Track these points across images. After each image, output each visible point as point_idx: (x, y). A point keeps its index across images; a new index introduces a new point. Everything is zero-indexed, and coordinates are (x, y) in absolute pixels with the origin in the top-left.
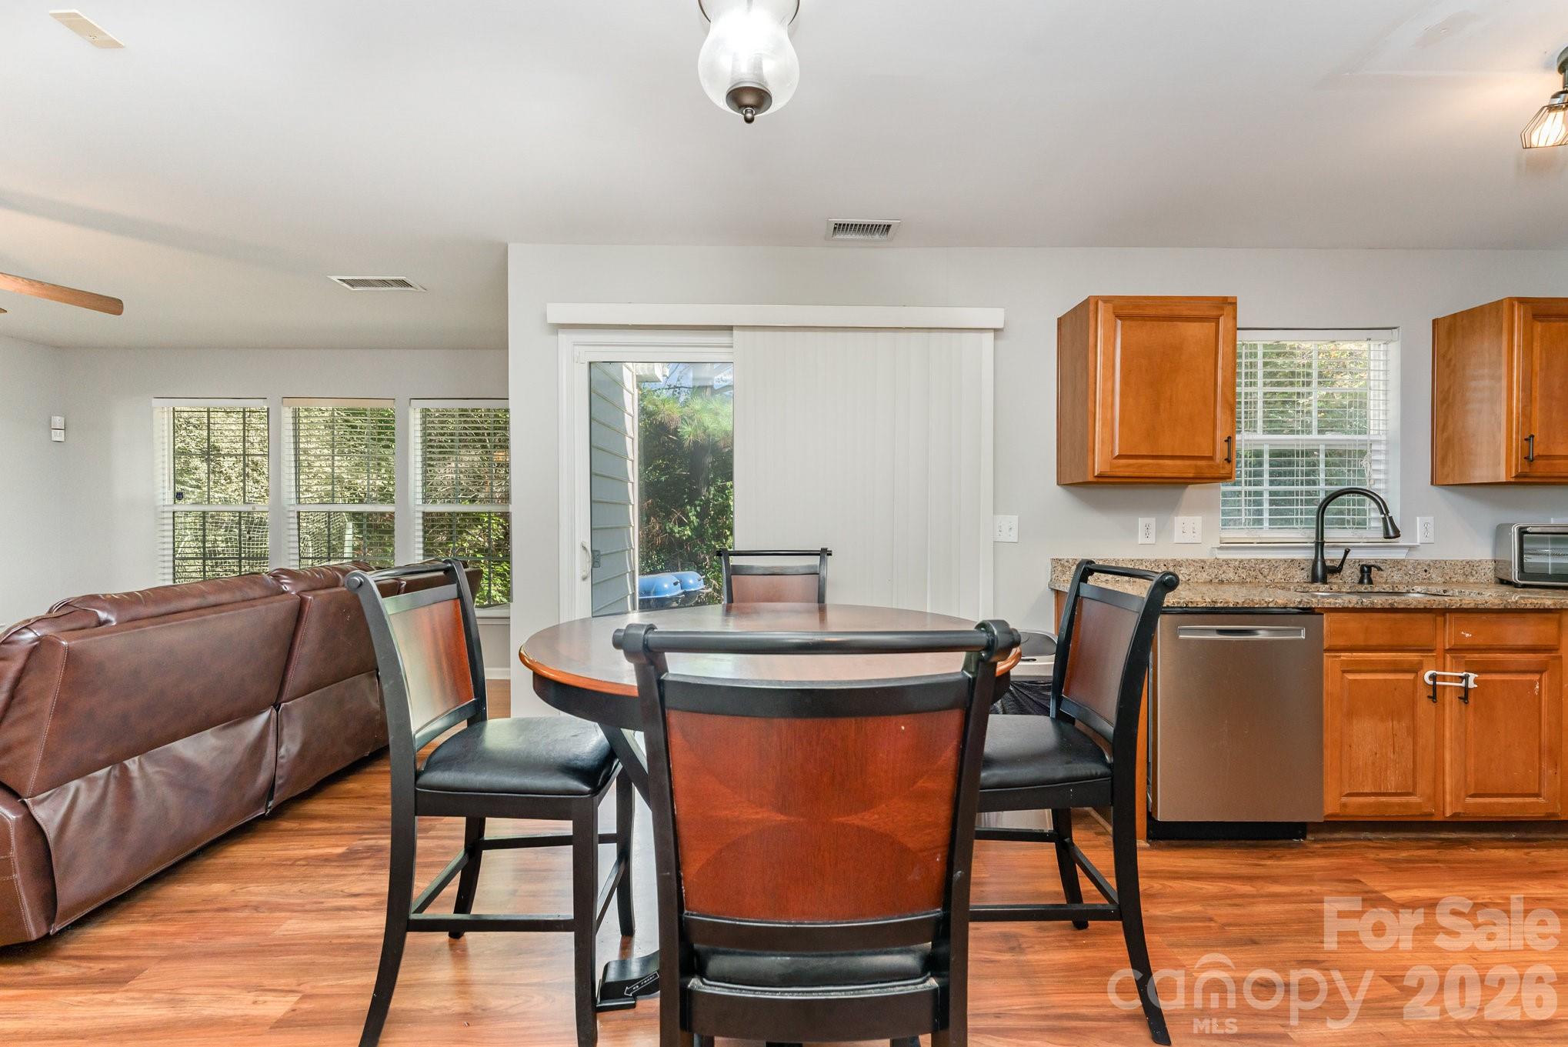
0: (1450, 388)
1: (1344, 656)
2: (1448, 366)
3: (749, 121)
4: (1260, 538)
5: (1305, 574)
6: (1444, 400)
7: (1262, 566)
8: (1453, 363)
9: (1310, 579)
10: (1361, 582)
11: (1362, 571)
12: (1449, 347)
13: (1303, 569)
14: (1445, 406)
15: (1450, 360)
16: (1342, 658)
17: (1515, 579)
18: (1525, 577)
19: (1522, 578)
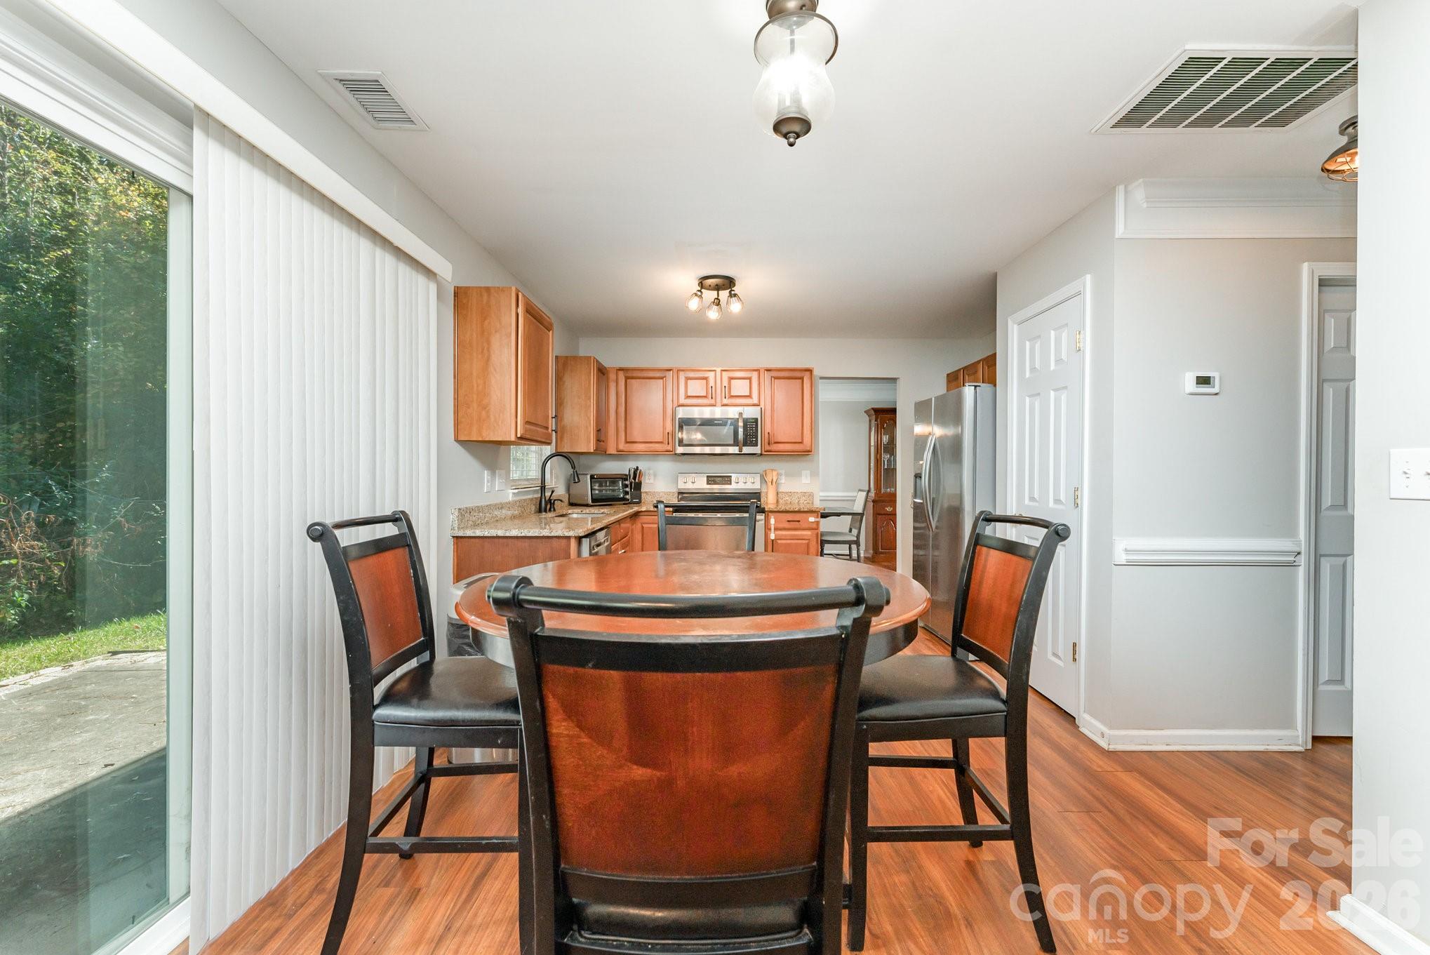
0: (565, 397)
2: (564, 384)
3: (791, 145)
8: (566, 384)
12: (564, 374)
14: (562, 407)
15: (565, 381)
17: (590, 502)
18: (593, 500)
19: (592, 502)
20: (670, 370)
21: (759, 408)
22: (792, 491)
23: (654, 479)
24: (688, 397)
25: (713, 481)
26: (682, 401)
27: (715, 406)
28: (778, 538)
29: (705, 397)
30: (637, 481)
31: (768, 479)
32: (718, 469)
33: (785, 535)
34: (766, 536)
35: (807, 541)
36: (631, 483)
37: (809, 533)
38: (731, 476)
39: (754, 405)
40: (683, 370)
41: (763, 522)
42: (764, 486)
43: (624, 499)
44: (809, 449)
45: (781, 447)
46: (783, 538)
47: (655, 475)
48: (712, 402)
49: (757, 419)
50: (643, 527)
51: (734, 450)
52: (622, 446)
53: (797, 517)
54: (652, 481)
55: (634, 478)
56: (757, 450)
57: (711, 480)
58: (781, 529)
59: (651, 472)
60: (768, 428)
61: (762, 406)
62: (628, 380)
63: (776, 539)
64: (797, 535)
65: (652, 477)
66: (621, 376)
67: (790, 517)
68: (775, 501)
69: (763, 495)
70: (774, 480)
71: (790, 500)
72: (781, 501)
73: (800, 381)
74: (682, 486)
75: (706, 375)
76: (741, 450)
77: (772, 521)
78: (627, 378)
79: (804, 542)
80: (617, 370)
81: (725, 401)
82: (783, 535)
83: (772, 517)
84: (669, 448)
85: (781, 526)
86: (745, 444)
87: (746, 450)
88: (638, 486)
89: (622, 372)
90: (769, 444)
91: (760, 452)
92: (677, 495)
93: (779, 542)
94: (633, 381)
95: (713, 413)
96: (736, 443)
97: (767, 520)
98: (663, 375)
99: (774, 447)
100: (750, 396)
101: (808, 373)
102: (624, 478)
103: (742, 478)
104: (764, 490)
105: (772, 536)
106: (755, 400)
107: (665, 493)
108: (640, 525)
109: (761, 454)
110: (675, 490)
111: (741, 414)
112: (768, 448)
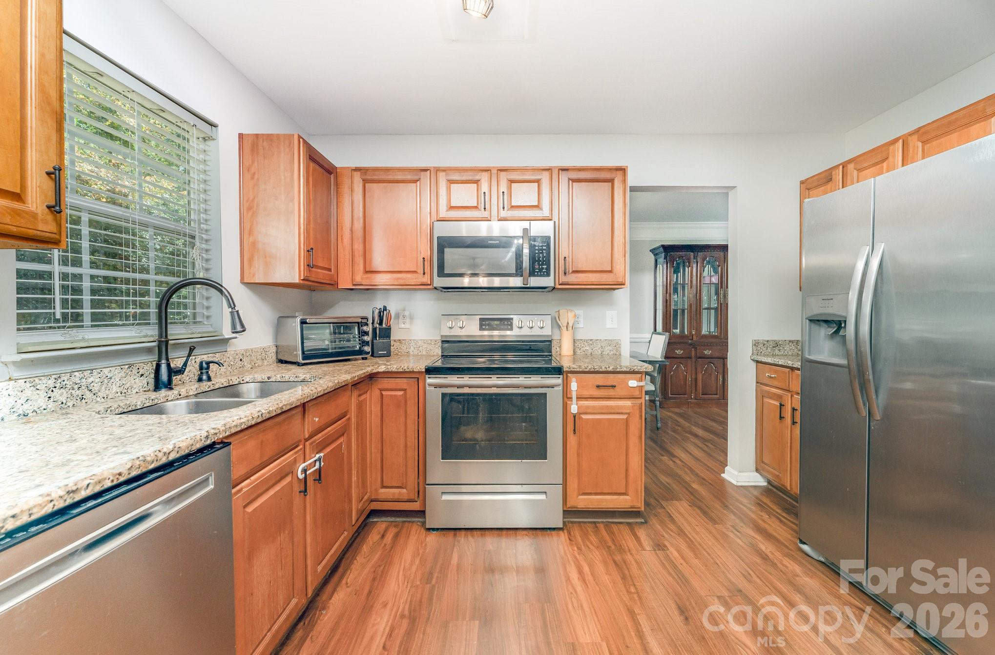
0: (254, 198)
1: (245, 487)
2: (252, 178)
4: (88, 340)
5: (145, 382)
6: (250, 208)
7: (90, 380)
8: (256, 177)
9: (152, 386)
10: (200, 380)
11: (201, 368)
12: (253, 162)
13: (142, 375)
14: (250, 214)
15: (254, 173)
16: (245, 490)
17: (300, 359)
18: (305, 357)
19: (304, 359)
20: (425, 170)
21: (551, 223)
22: (594, 338)
23: (411, 323)
24: (452, 208)
25: (488, 325)
26: (443, 213)
27: (490, 221)
28: (581, 411)
29: (476, 207)
30: (384, 326)
31: (563, 322)
32: (494, 308)
33: (593, 407)
34: (565, 408)
35: (625, 417)
36: (374, 330)
37: (628, 403)
38: (512, 319)
39: (544, 219)
40: (444, 171)
41: (561, 388)
42: (557, 331)
43: (360, 352)
44: (620, 280)
45: (581, 278)
46: (590, 411)
47: (412, 318)
48: (486, 214)
49: (549, 238)
50: (382, 395)
51: (516, 282)
52: (358, 278)
53: (611, 379)
54: (407, 326)
55: (381, 323)
56: (547, 281)
57: (485, 323)
58: (586, 398)
59: (407, 313)
60: (564, 251)
61: (555, 218)
62: (367, 185)
63: (579, 413)
64: (611, 407)
65: (408, 321)
66: (357, 177)
67: (600, 379)
68: (571, 353)
69: (554, 343)
70: (571, 325)
71: (590, 351)
72: (578, 352)
73: (610, 184)
74: (446, 332)
75: (477, 178)
76: (525, 281)
77: (574, 386)
78: (365, 181)
79: (621, 417)
80: (352, 170)
81: (503, 214)
82: (588, 407)
83: (574, 380)
84: (426, 279)
85: (586, 393)
86: (532, 273)
87: (534, 282)
88: (386, 333)
89: (359, 173)
90: (565, 274)
91: (552, 285)
92: (440, 344)
93: (584, 417)
94: (375, 185)
95: (490, 229)
96: (519, 272)
97: (566, 386)
98: (416, 178)
99: (572, 278)
100: (538, 207)
101: (620, 173)
102: (362, 323)
103: (527, 321)
104: (556, 337)
105: (574, 409)
106: (546, 212)
107: (425, 342)
108: (377, 392)
109: (554, 288)
110: (439, 338)
111: (526, 231)
112: (563, 279)
